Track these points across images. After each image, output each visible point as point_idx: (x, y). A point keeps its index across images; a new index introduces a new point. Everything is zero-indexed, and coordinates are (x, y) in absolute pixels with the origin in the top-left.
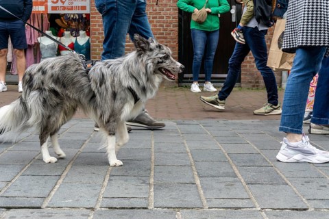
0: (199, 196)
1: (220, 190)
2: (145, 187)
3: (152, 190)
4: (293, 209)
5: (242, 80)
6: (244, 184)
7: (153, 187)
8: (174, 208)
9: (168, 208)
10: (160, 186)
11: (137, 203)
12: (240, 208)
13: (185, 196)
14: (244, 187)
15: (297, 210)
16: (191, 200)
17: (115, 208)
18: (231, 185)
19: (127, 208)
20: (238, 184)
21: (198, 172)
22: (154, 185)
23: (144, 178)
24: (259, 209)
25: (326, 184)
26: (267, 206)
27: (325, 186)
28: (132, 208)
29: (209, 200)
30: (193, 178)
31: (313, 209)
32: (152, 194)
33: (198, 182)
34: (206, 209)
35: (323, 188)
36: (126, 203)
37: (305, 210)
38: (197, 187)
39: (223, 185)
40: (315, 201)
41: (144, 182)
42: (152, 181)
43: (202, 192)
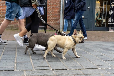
0: (32, 66)
1: (39, 64)
2: (13, 63)
3: (16, 64)
4: (63, 69)
5: (47, 28)
6: (47, 62)
7: (16, 63)
8: (23, 70)
9: (21, 70)
10: (19, 63)
11: (10, 69)
12: (46, 70)
13: (27, 66)
14: (47, 63)
15: (64, 69)
16: (29, 67)
17: (3, 71)
18: (43, 62)
19: (7, 71)
20: (45, 62)
21: (32, 58)
22: (17, 63)
23: (13, 60)
24: (52, 70)
25: (73, 61)
26: (54, 69)
27: (73, 62)
28: (9, 71)
29: (35, 67)
30: (30, 60)
31: (69, 69)
32: (16, 66)
33: (32, 61)
34: (34, 70)
35: (72, 63)
36: (7, 69)
37: (66, 69)
38: (31, 63)
39: (40, 62)
40: (70, 67)
41: (13, 62)
42: (16, 61)
43: (33, 65)
